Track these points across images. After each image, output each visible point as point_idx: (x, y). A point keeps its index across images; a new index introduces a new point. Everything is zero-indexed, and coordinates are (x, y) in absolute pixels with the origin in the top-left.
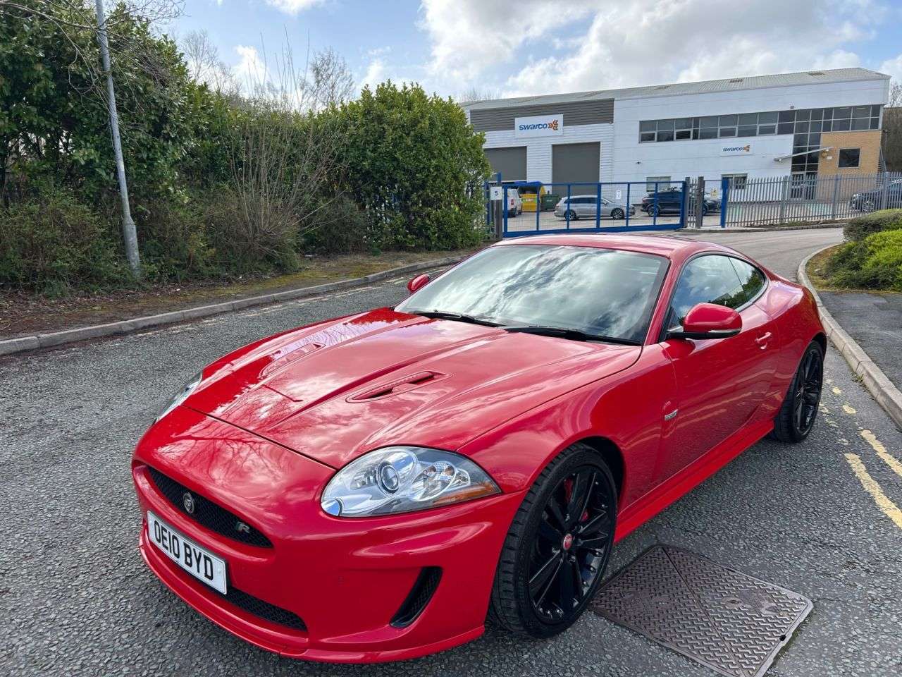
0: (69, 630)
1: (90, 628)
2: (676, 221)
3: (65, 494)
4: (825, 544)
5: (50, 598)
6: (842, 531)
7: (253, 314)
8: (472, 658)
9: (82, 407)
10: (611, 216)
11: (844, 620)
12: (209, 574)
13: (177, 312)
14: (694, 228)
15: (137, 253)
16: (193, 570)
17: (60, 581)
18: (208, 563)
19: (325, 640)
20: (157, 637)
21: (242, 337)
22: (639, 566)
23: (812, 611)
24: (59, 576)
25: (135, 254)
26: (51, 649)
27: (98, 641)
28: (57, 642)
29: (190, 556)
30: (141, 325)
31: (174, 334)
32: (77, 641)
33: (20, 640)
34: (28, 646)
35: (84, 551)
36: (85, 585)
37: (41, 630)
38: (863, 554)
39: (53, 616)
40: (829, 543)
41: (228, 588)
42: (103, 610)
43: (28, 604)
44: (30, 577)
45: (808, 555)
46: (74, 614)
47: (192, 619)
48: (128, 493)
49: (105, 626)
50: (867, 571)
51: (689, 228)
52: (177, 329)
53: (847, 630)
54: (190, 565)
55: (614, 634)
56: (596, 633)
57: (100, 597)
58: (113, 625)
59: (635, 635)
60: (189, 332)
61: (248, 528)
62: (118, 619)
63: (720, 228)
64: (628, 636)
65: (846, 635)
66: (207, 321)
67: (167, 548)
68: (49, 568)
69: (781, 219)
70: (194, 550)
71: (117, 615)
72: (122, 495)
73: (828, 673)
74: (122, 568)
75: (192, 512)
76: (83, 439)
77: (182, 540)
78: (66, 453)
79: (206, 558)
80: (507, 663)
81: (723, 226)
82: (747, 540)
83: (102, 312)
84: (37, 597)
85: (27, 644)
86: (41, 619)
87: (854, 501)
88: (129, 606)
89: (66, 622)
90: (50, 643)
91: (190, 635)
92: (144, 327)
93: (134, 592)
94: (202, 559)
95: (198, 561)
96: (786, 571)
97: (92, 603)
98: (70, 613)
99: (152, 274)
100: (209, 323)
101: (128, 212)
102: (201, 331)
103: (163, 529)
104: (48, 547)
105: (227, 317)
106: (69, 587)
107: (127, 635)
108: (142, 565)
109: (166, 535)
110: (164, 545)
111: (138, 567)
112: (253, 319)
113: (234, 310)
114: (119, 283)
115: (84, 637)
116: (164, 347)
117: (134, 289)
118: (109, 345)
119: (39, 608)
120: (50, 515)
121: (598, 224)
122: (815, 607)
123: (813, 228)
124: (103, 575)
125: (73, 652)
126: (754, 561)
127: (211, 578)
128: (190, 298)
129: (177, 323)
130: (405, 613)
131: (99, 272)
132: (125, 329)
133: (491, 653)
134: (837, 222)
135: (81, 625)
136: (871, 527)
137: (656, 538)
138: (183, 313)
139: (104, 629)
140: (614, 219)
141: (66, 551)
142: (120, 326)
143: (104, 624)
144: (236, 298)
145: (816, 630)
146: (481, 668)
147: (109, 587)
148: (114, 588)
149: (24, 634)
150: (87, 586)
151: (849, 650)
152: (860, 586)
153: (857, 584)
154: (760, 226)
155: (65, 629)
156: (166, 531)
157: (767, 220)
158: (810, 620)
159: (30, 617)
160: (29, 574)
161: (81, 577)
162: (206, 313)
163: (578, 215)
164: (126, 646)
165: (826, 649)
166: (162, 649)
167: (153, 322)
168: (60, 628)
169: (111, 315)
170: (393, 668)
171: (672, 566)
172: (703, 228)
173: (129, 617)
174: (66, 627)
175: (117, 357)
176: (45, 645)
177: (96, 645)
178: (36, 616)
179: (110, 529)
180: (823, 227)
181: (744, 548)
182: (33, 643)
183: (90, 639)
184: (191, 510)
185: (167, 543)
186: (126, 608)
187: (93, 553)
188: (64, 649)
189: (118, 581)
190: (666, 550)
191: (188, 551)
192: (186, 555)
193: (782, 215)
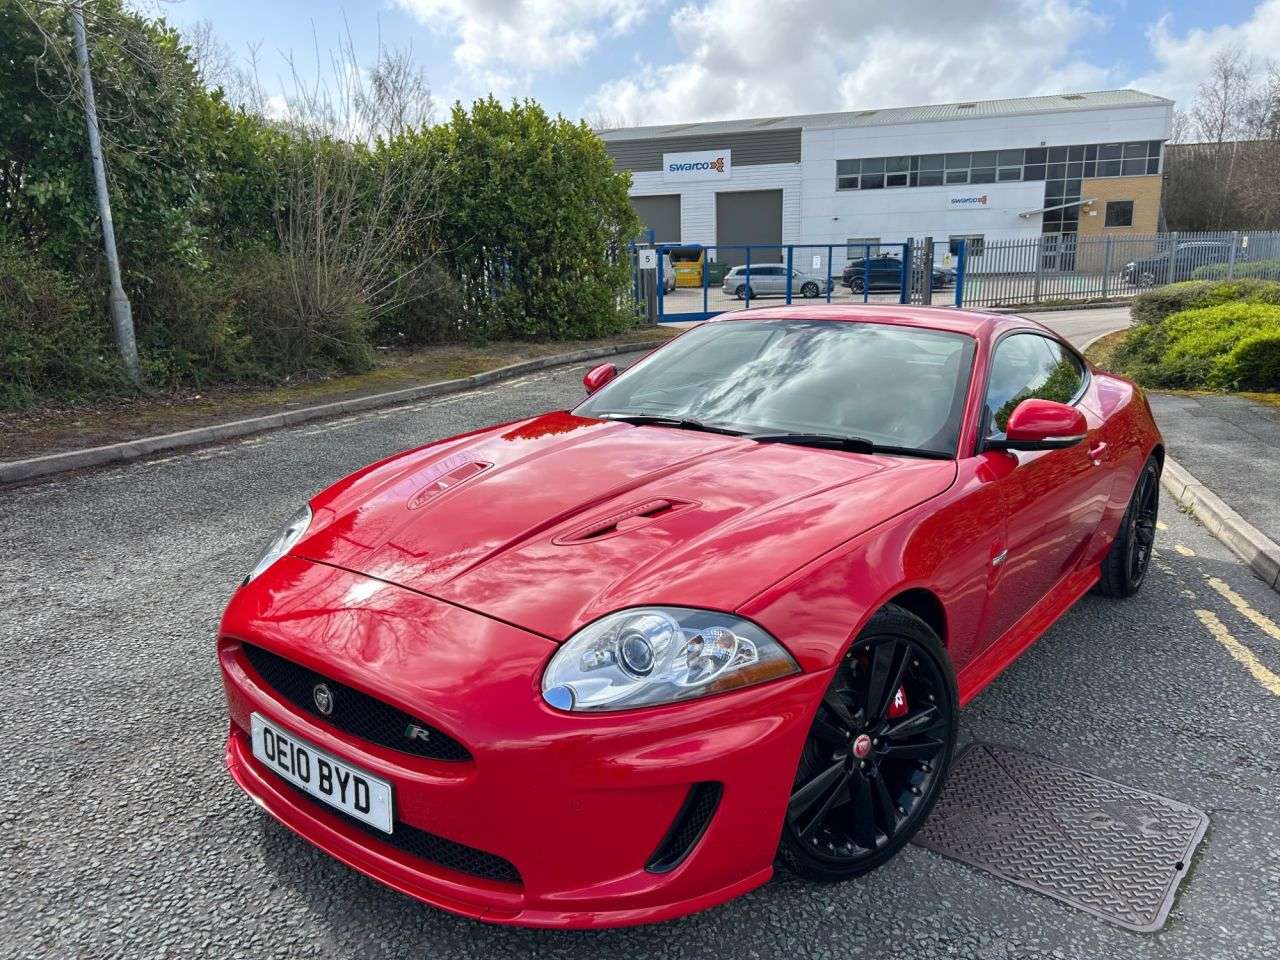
0: (136, 900)
1: (168, 896)
2: (895, 300)
3: (85, 698)
4: (1202, 734)
5: (93, 854)
6: (1220, 716)
7: (315, 431)
8: (754, 915)
9: (83, 569)
10: (802, 292)
11: (1255, 837)
12: (363, 803)
13: (202, 429)
15: (132, 343)
16: (334, 800)
17: (104, 827)
18: (362, 788)
19: (550, 897)
20: (276, 905)
21: (307, 465)
22: (958, 774)
23: (1209, 828)
24: (102, 820)
25: (129, 344)
26: (114, 930)
27: (186, 915)
28: (120, 920)
29: (329, 778)
30: (150, 449)
31: (203, 461)
32: (153, 916)
33: (61, 919)
34: (76, 928)
35: (132, 781)
36: (146, 831)
37: (91, 903)
38: (1256, 746)
39: (105, 881)
40: (1207, 732)
41: (396, 823)
42: (182, 868)
43: (62, 865)
44: (56, 824)
45: (1184, 751)
46: (138, 877)
47: (324, 876)
48: (183, 693)
49: (191, 893)
50: (1269, 769)
52: (206, 454)
53: (1262, 851)
54: (329, 792)
55: (946, 871)
56: (920, 871)
57: (173, 849)
58: (203, 891)
59: (974, 872)
60: (224, 457)
61: (426, 733)
62: (208, 880)
64: (967, 875)
65: (1263, 858)
66: (248, 442)
67: (286, 768)
68: (83, 808)
69: (1036, 296)
70: (337, 769)
71: (206, 874)
72: (174, 697)
73: (1253, 912)
74: (198, 804)
75: (330, 712)
76: (94, 616)
77: (314, 756)
78: (73, 637)
79: (358, 781)
80: (805, 920)
81: (959, 306)
82: (1096, 733)
83: (87, 430)
84: (73, 854)
85: (72, 924)
86: (89, 886)
87: (1224, 674)
88: (223, 861)
89: (128, 889)
90: (109, 923)
91: (327, 900)
92: (156, 452)
93: (225, 839)
94: (351, 783)
95: (344, 785)
96: (1160, 774)
97: (163, 858)
98: (131, 875)
99: (157, 374)
100: (253, 444)
101: (118, 281)
102: (243, 455)
103: (280, 739)
104: (75, 777)
105: (277, 435)
106: (122, 836)
107: (229, 904)
108: (229, 799)
109: (286, 749)
110: (280, 764)
111: (223, 803)
112: (317, 438)
113: (285, 426)
114: (108, 386)
115: (163, 910)
116: (191, 480)
117: (131, 397)
118: (106, 477)
119: (82, 869)
120: (67, 730)
122: (1212, 821)
123: (1078, 309)
124: (171, 815)
125: (149, 934)
126: (1113, 761)
127: (366, 810)
128: (218, 408)
129: (204, 445)
130: (670, 852)
131: (77, 370)
132: (126, 454)
133: (781, 908)
134: (1109, 300)
135: (153, 892)
136: (1256, 709)
137: (972, 734)
138: (212, 431)
139: (191, 896)
140: (805, 297)
141: (105, 783)
142: (120, 450)
143: (190, 890)
144: (287, 409)
145: (1221, 853)
146: (770, 929)
147: (184, 833)
148: (193, 834)
149: (65, 910)
150: (150, 834)
151: (1273, 878)
152: (1263, 790)
153: (1260, 787)
154: (1008, 306)
155: (129, 900)
156: (285, 742)
157: (1018, 298)
158: (1209, 840)
159: (70, 884)
160: (53, 818)
161: (137, 820)
162: (246, 430)
164: (231, 921)
165: (1242, 879)
166: (289, 923)
167: (168, 444)
168: (120, 898)
169: (105, 434)
170: (642, 934)
171: (1002, 772)
173: (225, 876)
174: (130, 896)
175: (122, 494)
176: (103, 924)
177: (184, 921)
178: (78, 881)
179: (166, 747)
180: (1091, 308)
181: (1096, 745)
182: (83, 924)
183: (172, 912)
184: (327, 709)
185: (287, 761)
186: (219, 863)
187: (148, 783)
188: (134, 929)
189: (197, 824)
190: (989, 749)
191: (326, 771)
192: (322, 777)
193: (1036, 291)
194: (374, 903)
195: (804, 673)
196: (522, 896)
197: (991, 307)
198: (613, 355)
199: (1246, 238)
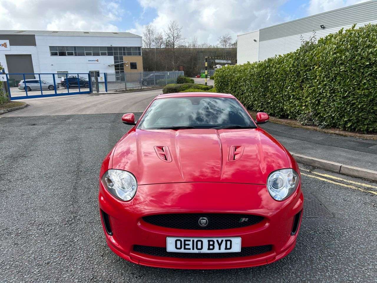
10: (49, 88)
12: (229, 247)
14: (96, 93)
18: (229, 242)
19: (282, 250)
29: (213, 245)
41: (242, 248)
51: (94, 93)
54: (213, 249)
61: (247, 219)
63: (106, 92)
69: (126, 88)
70: (217, 241)
77: (205, 240)
79: (226, 241)
81: (107, 92)
94: (224, 242)
95: (220, 245)
103: (186, 241)
109: (189, 243)
110: (186, 249)
121: (56, 92)
123: (137, 91)
134: (142, 89)
140: (50, 90)
154: (120, 91)
157: (118, 89)
163: (31, 88)
172: (99, 93)
180: (140, 91)
184: (206, 224)
185: (190, 247)
192: (210, 245)
193: (125, 87)
196: (275, 253)
197: (115, 91)
199: (168, 73)
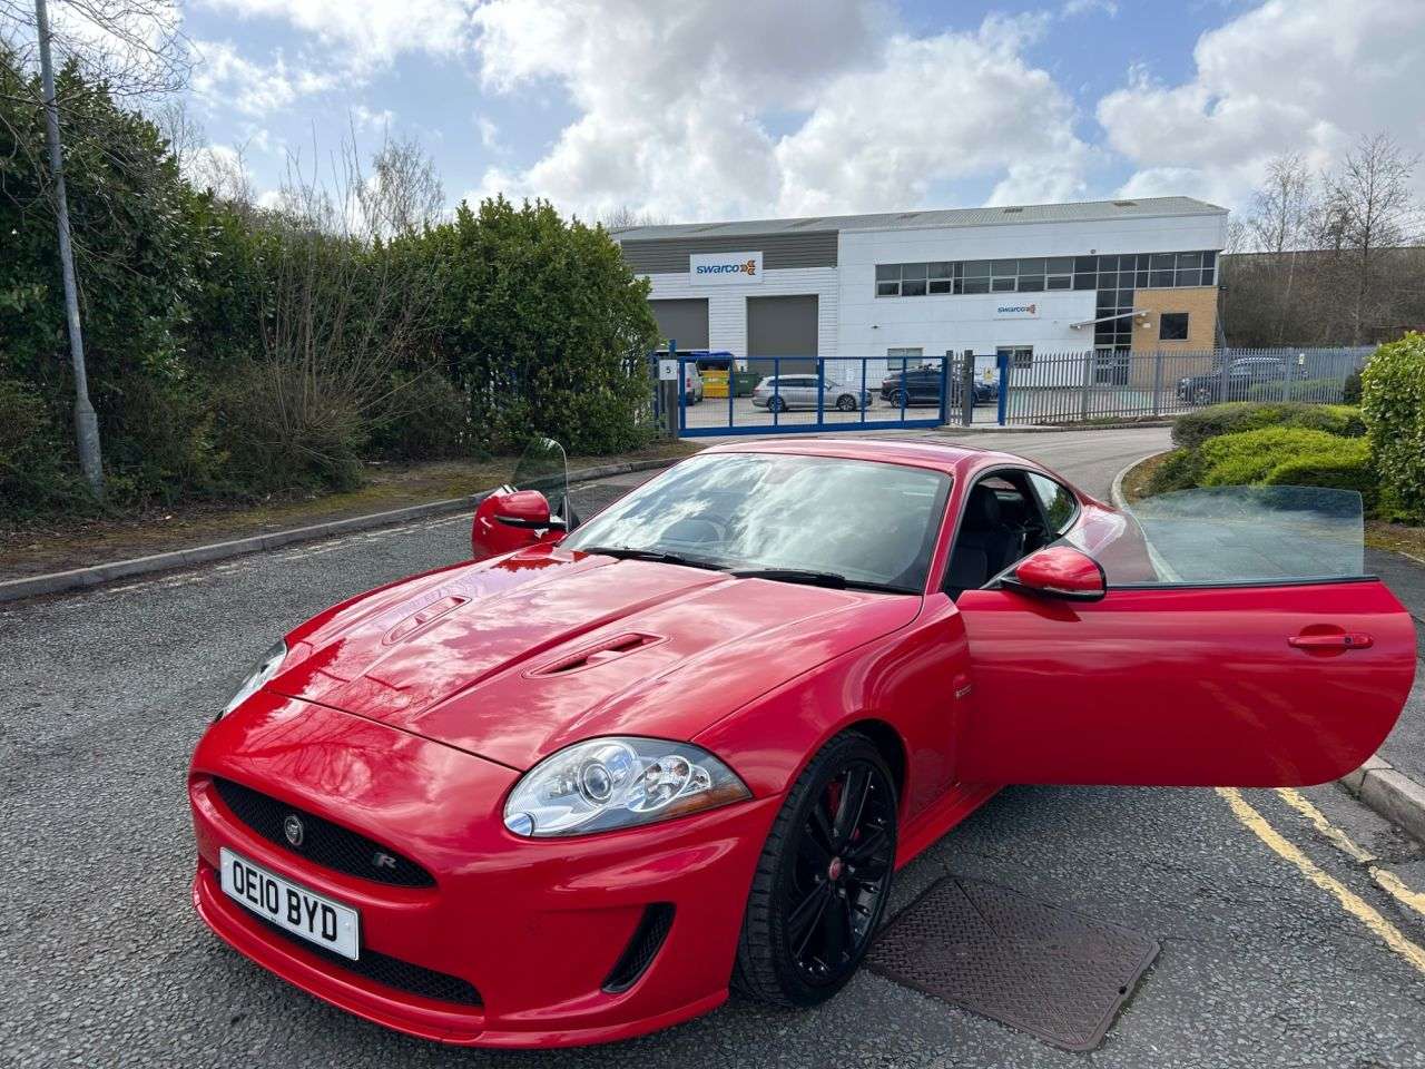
0: (97, 1033)
1: (129, 1029)
2: (933, 414)
3: (43, 838)
4: (1169, 867)
5: (55, 991)
6: (1190, 850)
7: (296, 555)
8: (707, 1039)
9: (39, 705)
10: (839, 406)
11: (1201, 964)
12: (330, 932)
13: (173, 553)
14: (961, 426)
15: (97, 459)
16: (302, 930)
17: (64, 965)
18: (329, 916)
19: (510, 1017)
20: (237, 1036)
21: (286, 592)
22: (926, 906)
23: (1158, 954)
24: (62, 958)
25: (94, 461)
26: (74, 1061)
27: (147, 1046)
28: (81, 1051)
29: (297, 908)
30: (114, 574)
31: (172, 588)
32: (113, 1048)
33: (21, 1051)
34: (37, 1058)
35: (93, 920)
36: (107, 968)
37: (50, 1036)
38: (1219, 878)
39: (65, 1015)
40: (1175, 865)
41: (362, 950)
42: (144, 1003)
43: (22, 1000)
44: (15, 962)
45: (1148, 883)
46: (98, 1011)
47: (286, 1008)
48: (146, 833)
49: (153, 1026)
50: (1227, 900)
51: (953, 426)
52: (176, 581)
53: (1205, 977)
54: (297, 922)
55: (900, 998)
56: (874, 996)
57: (135, 985)
58: (165, 1023)
59: (927, 998)
60: (196, 584)
61: (393, 860)
62: (171, 1013)
63: (997, 426)
64: (919, 999)
65: (1204, 983)
66: (223, 567)
67: (255, 901)
68: (42, 946)
69: (1084, 414)
70: (306, 899)
71: (169, 1008)
72: (137, 836)
73: (1185, 1032)
74: (162, 942)
75: (300, 843)
76: (53, 754)
77: (283, 886)
78: (30, 776)
79: (326, 909)
80: (757, 1043)
81: (1002, 423)
82: (1068, 867)
83: (44, 554)
84: (34, 990)
85: (33, 1056)
86: (49, 1020)
87: (1204, 809)
88: (185, 996)
89: (88, 1022)
90: (70, 1054)
91: (288, 1031)
92: (121, 578)
93: (187, 975)
94: (319, 911)
95: (312, 915)
96: (1121, 904)
97: (124, 994)
98: (92, 1009)
99: (124, 492)
100: (227, 570)
101: (84, 392)
102: (216, 582)
103: (249, 871)
104: (34, 916)
105: (255, 560)
106: (82, 972)
107: (190, 1035)
108: (192, 936)
109: (256, 881)
110: (250, 897)
111: (187, 940)
112: (299, 563)
113: (264, 549)
114: (69, 506)
115: (123, 1042)
116: (159, 609)
117: (94, 517)
118: (65, 606)
119: (41, 1004)
120: (25, 870)
121: (820, 418)
122: (1162, 949)
123: (1128, 427)
124: (131, 953)
125: (111, 1063)
126: (1078, 893)
127: (333, 938)
128: (190, 530)
129: (174, 570)
130: (622, 974)
131: (36, 487)
132: (87, 581)
133: (734, 1031)
134: (1160, 419)
135: (113, 1025)
136: (1228, 843)
137: (945, 868)
138: (183, 555)
139: (152, 1029)
140: (841, 410)
141: (64, 922)
142: (81, 575)
143: (152, 1022)
144: (267, 531)
145: (1165, 978)
146: (721, 1050)
147: (146, 969)
148: (155, 970)
149: (25, 1041)
150: (111, 970)
151: (1210, 1002)
152: (1218, 919)
153: (1215, 917)
155: (90, 1032)
156: (255, 874)
157: (1064, 415)
158: (1157, 966)
159: (30, 1018)
160: (12, 957)
161: (98, 958)
162: (221, 554)
163: (787, 404)
164: (192, 1051)
165: (1180, 1002)
166: (249, 1052)
167: (134, 570)
168: (78, 1031)
169: (63, 558)
170: (598, 1057)
171: (969, 905)
172: (972, 426)
173: (187, 1010)
174: (90, 1029)
175: (84, 625)
176: (63, 1056)
177: (145, 1051)
178: (38, 1015)
179: (128, 887)
180: (1142, 427)
181: (1065, 876)
182: (43, 1055)
183: (133, 1043)
184: (297, 841)
185: (256, 893)
186: (180, 997)
187: (109, 922)
188: (95, 1060)
189: (159, 961)
190: (960, 882)
191: (294, 901)
192: (291, 907)
193: (1084, 407)
194: (335, 1033)
195: (755, 799)
196: (482, 1018)
197: (1037, 424)
198: (629, 472)
199: (1302, 355)
